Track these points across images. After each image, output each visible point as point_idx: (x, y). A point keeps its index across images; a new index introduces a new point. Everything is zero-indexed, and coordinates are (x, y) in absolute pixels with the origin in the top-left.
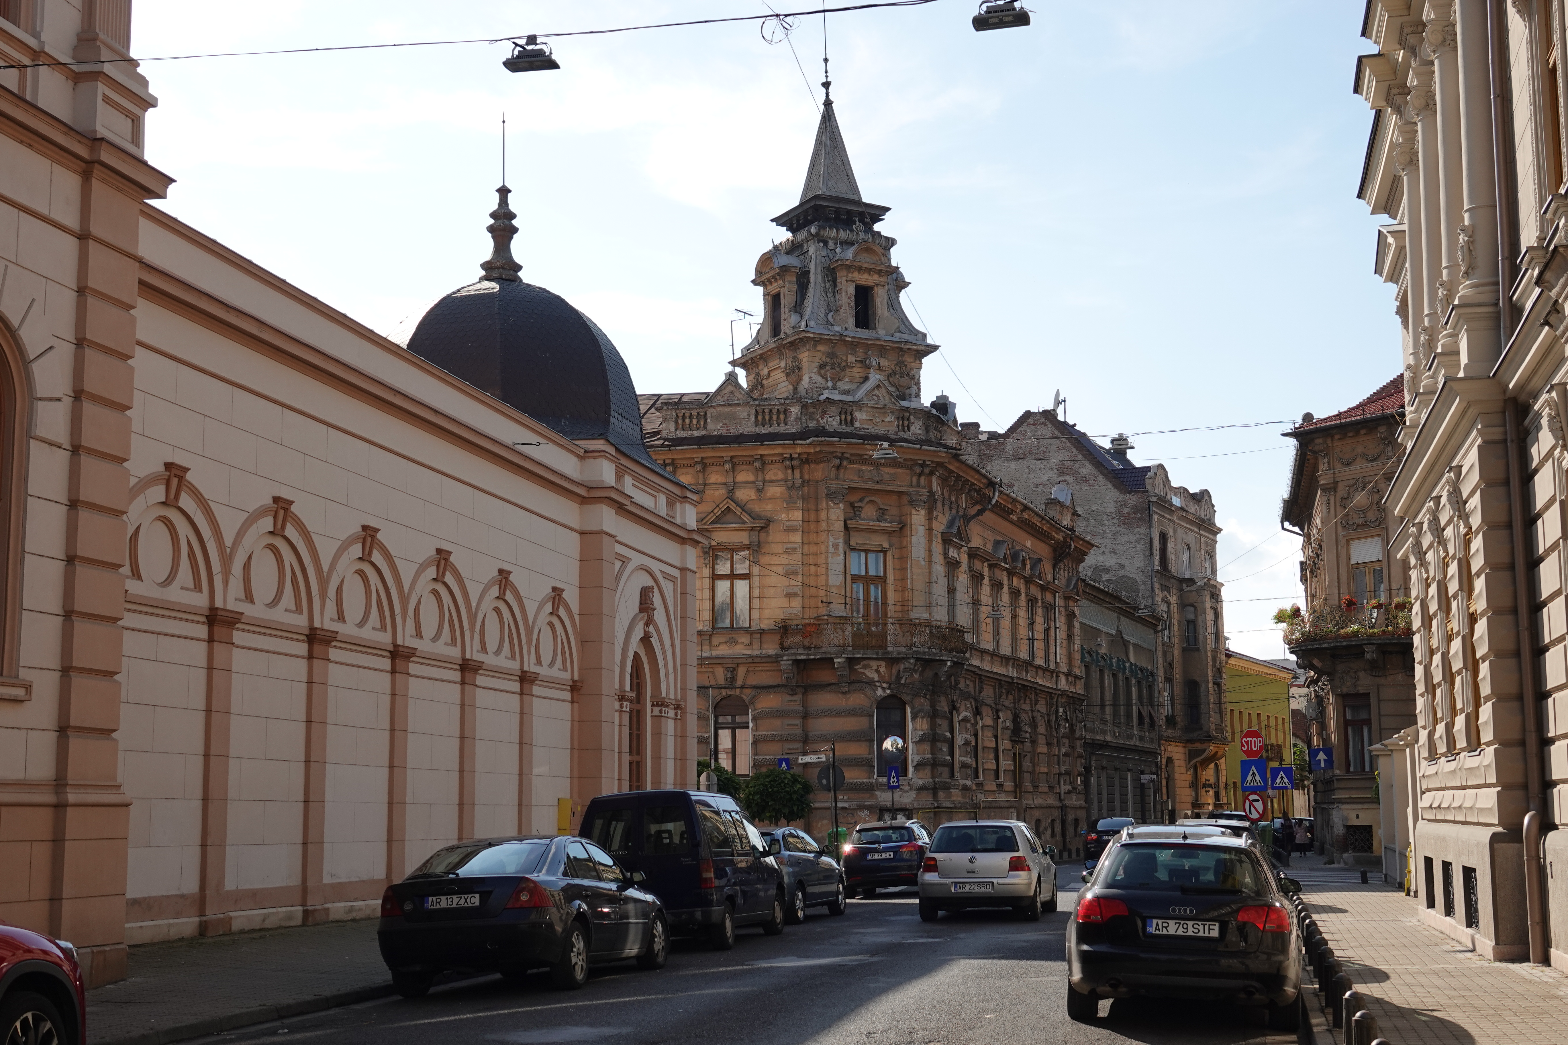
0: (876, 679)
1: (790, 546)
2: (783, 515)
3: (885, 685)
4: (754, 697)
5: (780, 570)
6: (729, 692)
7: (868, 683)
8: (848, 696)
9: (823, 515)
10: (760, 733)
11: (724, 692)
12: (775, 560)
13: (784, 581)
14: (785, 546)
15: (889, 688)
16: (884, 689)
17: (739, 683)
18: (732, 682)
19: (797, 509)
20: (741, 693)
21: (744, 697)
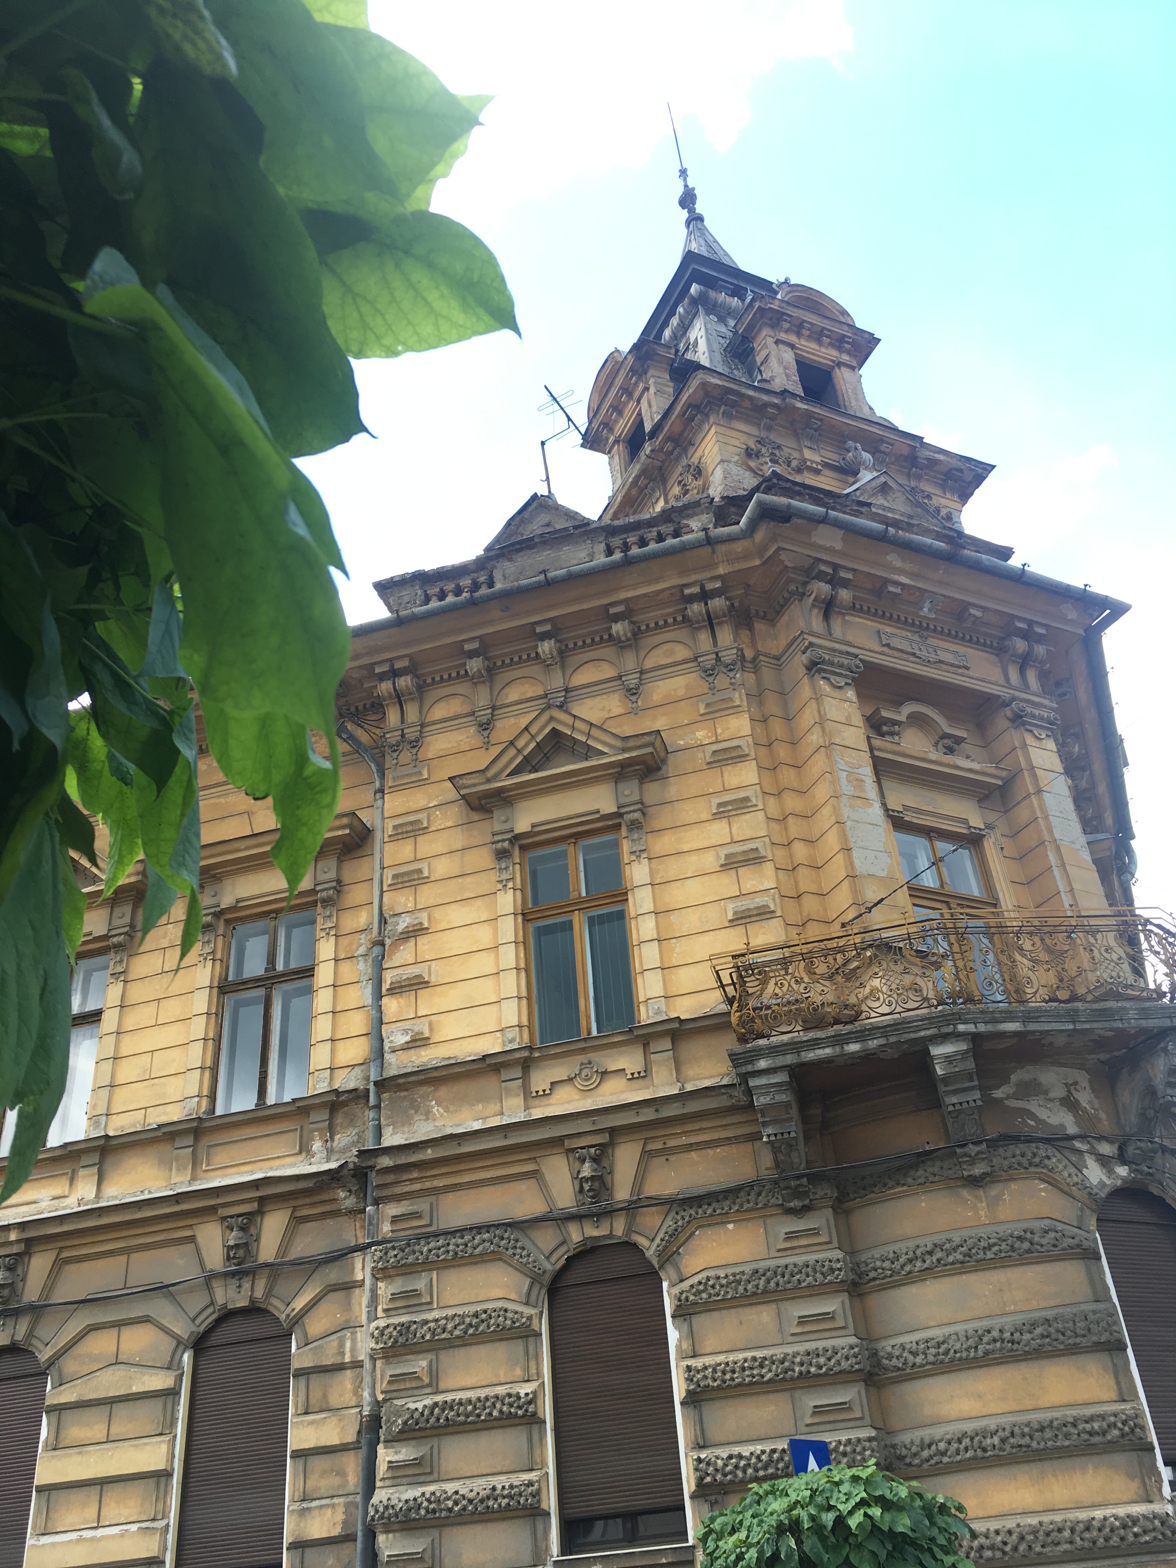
0: (1072, 1129)
1: (727, 798)
2: (700, 734)
3: (1106, 1149)
4: (674, 1234)
5: (710, 861)
6: (592, 1231)
7: (1048, 1141)
8: (994, 1191)
9: (808, 717)
10: (709, 1360)
11: (576, 1234)
12: (693, 839)
13: (726, 885)
14: (716, 801)
15: (1123, 1160)
16: (1104, 1161)
17: (622, 1193)
18: (596, 1196)
19: (736, 710)
20: (629, 1230)
21: (642, 1241)
